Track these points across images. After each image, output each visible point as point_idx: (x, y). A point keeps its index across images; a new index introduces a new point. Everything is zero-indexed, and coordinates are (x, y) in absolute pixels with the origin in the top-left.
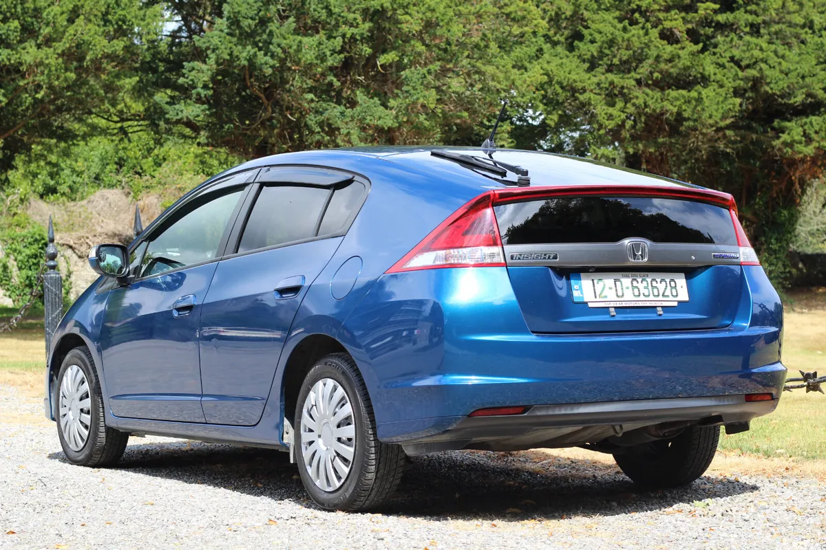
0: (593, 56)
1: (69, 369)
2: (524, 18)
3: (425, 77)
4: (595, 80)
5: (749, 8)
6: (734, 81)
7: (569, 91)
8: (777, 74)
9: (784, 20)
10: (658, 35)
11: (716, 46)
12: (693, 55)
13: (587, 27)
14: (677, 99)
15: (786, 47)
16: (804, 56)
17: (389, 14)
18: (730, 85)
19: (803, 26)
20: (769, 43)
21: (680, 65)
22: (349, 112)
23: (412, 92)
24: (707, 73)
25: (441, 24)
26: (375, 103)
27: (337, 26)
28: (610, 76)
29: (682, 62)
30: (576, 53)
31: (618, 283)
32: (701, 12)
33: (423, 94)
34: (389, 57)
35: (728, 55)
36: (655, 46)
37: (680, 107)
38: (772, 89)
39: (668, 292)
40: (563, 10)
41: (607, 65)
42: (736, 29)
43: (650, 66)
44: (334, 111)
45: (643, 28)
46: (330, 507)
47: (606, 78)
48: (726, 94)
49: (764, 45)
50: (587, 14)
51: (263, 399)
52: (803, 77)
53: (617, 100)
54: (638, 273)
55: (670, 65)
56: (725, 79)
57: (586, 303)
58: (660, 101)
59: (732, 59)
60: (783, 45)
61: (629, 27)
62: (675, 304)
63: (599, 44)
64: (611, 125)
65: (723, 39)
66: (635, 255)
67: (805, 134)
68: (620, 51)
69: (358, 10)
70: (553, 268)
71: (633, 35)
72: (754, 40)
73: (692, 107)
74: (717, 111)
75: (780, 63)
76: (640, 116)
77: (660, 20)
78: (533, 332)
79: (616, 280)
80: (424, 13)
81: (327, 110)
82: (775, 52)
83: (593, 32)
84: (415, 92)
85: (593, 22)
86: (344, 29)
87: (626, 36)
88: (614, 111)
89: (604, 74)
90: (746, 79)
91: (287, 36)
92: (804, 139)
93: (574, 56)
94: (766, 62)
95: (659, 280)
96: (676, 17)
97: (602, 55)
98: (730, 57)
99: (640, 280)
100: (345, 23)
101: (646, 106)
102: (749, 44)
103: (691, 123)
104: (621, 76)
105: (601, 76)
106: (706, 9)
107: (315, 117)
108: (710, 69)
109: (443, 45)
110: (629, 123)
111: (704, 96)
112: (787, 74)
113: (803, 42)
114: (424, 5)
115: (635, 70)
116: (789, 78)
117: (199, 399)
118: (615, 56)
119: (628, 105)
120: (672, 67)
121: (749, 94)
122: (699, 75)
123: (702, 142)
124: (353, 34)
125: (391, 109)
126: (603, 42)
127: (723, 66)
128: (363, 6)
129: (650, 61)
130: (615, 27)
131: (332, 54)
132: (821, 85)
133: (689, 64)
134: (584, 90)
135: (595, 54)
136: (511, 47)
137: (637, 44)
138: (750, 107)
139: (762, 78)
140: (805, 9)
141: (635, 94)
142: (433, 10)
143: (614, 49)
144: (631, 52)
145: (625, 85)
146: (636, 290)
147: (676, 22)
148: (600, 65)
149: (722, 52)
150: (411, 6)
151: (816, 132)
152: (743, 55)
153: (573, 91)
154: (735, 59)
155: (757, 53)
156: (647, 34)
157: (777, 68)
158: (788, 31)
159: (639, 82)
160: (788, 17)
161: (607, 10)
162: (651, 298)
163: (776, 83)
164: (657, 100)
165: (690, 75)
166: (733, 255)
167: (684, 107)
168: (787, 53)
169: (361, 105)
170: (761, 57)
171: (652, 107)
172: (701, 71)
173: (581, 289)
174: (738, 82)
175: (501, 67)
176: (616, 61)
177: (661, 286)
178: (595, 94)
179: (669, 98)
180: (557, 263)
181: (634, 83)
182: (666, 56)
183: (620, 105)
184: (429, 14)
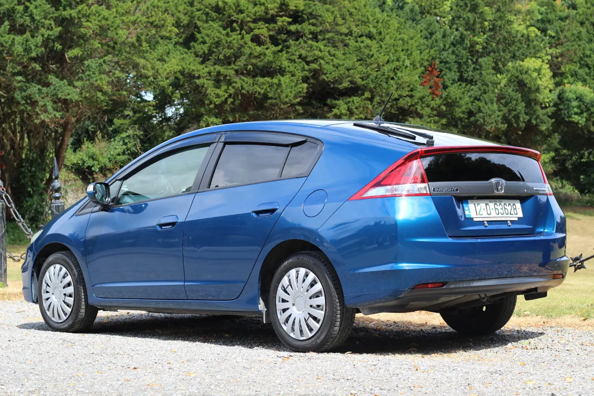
0: (204, 53)
1: (52, 267)
2: (163, 25)
3: (102, 65)
4: (207, 70)
5: (311, 21)
6: (302, 71)
7: (188, 77)
8: (332, 67)
9: (333, 30)
10: (250, 39)
11: (288, 47)
12: (274, 53)
13: (199, 32)
14: (263, 84)
15: (336, 48)
16: (348, 55)
17: (76, 21)
18: (299, 74)
19: (346, 35)
20: (325, 46)
21: (266, 60)
22: (45, 90)
23: (93, 75)
24: (284, 66)
25: (111, 29)
26: (64, 83)
27: (37, 28)
28: (218, 68)
29: (267, 58)
30: (193, 49)
31: (488, 206)
32: (279, 23)
33: (100, 77)
34: (75, 52)
35: (298, 53)
36: (249, 47)
37: (266, 90)
38: (327, 77)
39: (512, 212)
40: (181, 20)
41: (215, 59)
42: (302, 35)
43: (246, 60)
44: (34, 89)
45: (240, 34)
46: (304, 350)
47: (215, 69)
48: (297, 81)
49: (322, 47)
50: (199, 23)
51: (243, 282)
52: (348, 70)
53: (222, 84)
54: (497, 200)
55: (258, 60)
56: (296, 70)
57: (472, 218)
58: (252, 85)
59: (300, 56)
60: (334, 47)
61: (231, 33)
62: (516, 219)
63: (209, 44)
64: (218, 101)
65: (294, 42)
66: (497, 189)
67: (349, 109)
68: (225, 50)
69: (52, 18)
70: (455, 197)
71: (234, 39)
72: (314, 43)
73: (274, 89)
74: (291, 92)
75: (332, 60)
76: (238, 96)
77: (251, 28)
78: (450, 237)
79: (486, 204)
80: (99, 21)
81: (30, 88)
82: (329, 52)
83: (204, 36)
84: (94, 75)
85: (203, 28)
86: (43, 30)
87: (229, 39)
88: (220, 92)
89: (212, 66)
90: (310, 71)
91: (4, 35)
92: (348, 113)
93: (191, 53)
94: (323, 59)
95: (507, 204)
96: (262, 26)
97: (211, 52)
98: (299, 55)
99: (498, 204)
100: (43, 27)
101: (242, 88)
102: (311, 47)
103: (274, 101)
104: (225, 67)
105: (210, 67)
106: (283, 22)
107: (21, 93)
108: (285, 63)
109: (111, 43)
110: (230, 100)
111: (282, 82)
112: (337, 68)
113: (346, 45)
114: (99, 15)
115: (234, 63)
116: (339, 70)
117: (183, 284)
118: (220, 53)
119: (230, 88)
120: (260, 61)
121: (312, 81)
122: (278, 68)
123: (279, 114)
124: (49, 35)
125: (76, 87)
126: (212, 43)
127: (293, 61)
128: (56, 15)
129: (245, 58)
130: (221, 33)
131: (35, 49)
132: (359, 76)
133: (271, 59)
134: (199, 77)
135: (206, 52)
136: (154, 45)
137: (236, 45)
138: (311, 90)
139: (320, 70)
140: (348, 22)
141: (235, 80)
142: (107, 19)
143: (220, 48)
144: (232, 50)
145: (228, 74)
146: (497, 210)
147: (263, 30)
148: (210, 59)
149: (293, 51)
150: (91, 16)
151: (357, 108)
152: (308, 54)
153: (191, 77)
154: (302, 56)
155: (317, 52)
156: (242, 38)
157: (331, 63)
158: (337, 38)
159: (236, 71)
160: (338, 28)
161: (213, 20)
162: (505, 215)
163: (330, 74)
164: (250, 85)
165: (271, 67)
166: (543, 189)
167: (268, 90)
168: (337, 53)
169: (55, 85)
170: (320, 55)
171: (247, 89)
172: (279, 64)
173: (469, 210)
174: (305, 72)
175: (150, 60)
176: (221, 57)
177: (509, 208)
178: (207, 79)
179: (258, 83)
180: (458, 193)
181: (234, 72)
182: (256, 54)
183: (224, 87)
184: (103, 22)
